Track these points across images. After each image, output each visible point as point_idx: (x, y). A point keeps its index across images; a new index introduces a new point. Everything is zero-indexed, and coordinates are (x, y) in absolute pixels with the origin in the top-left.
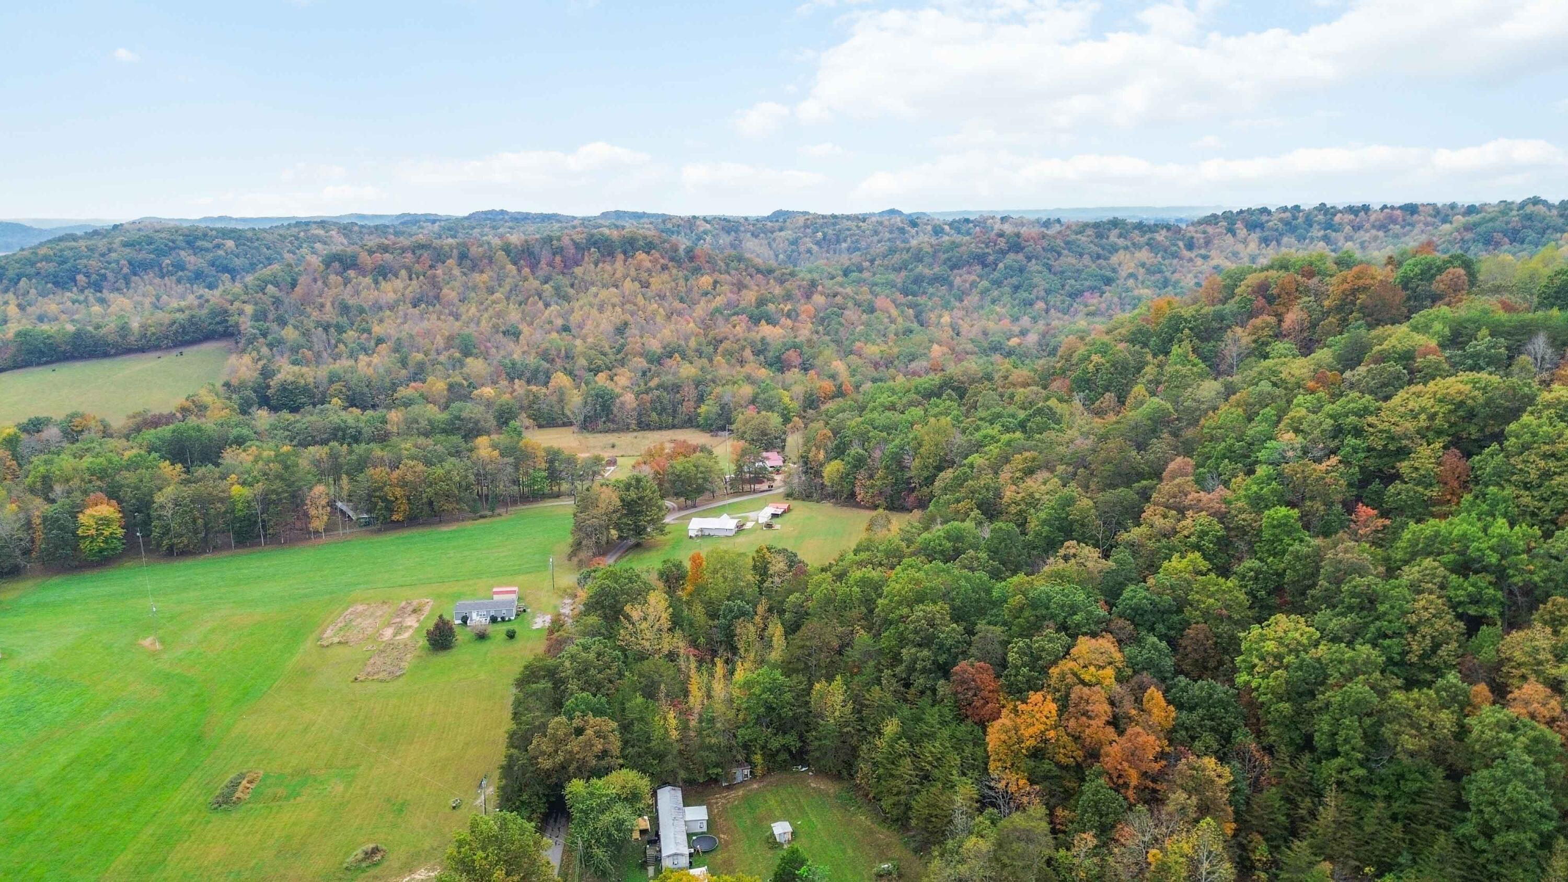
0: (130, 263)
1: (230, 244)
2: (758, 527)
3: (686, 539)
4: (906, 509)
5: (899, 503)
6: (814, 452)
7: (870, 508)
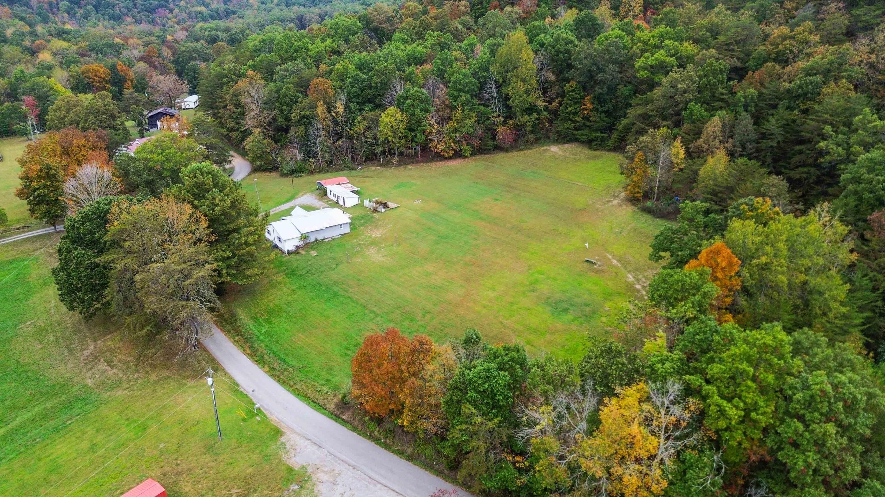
2: (359, 212)
3: (286, 258)
4: (498, 148)
5: (491, 142)
6: (321, 109)
7: (450, 158)
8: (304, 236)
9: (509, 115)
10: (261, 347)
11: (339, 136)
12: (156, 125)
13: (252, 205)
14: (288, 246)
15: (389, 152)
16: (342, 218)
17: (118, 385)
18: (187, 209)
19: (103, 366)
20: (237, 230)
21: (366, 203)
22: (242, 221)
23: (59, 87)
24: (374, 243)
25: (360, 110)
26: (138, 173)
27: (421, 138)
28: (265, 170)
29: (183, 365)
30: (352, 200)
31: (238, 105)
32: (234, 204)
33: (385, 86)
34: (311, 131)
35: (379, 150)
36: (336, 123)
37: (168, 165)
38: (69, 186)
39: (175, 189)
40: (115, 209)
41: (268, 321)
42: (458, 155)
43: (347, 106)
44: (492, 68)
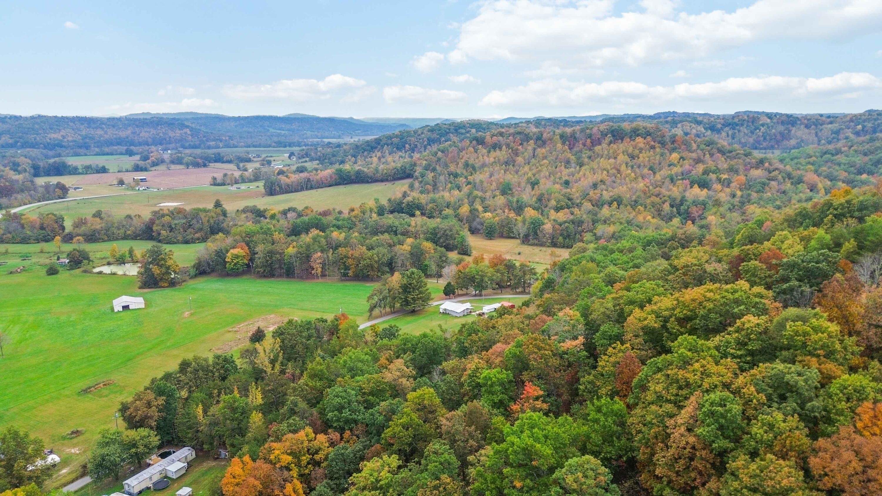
0: (428, 139)
1: (474, 131)
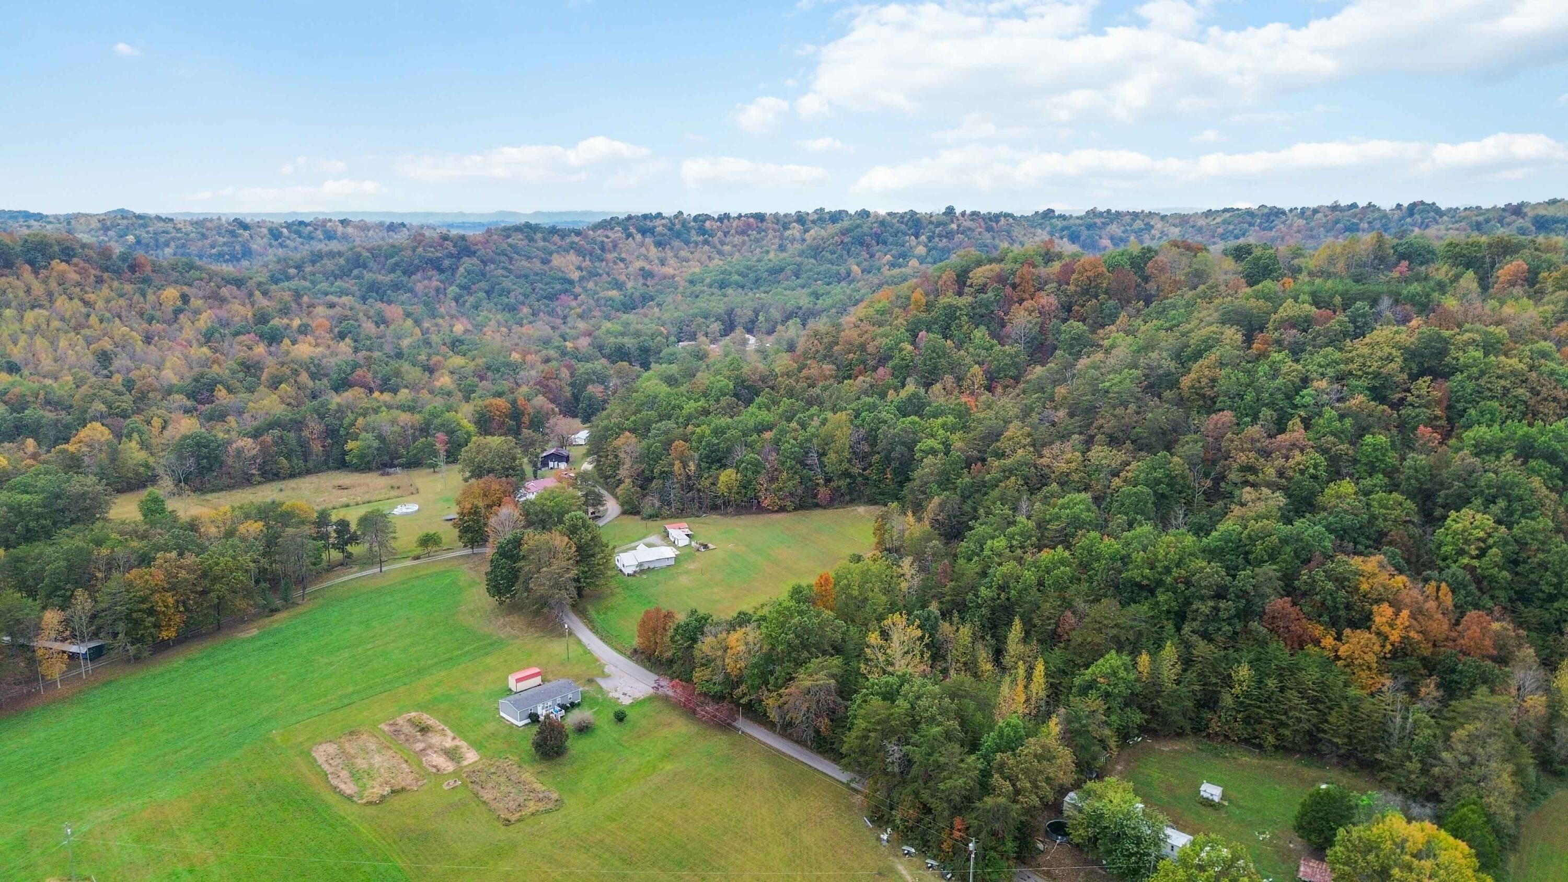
2: (687, 550)
3: (626, 578)
4: (817, 506)
5: (810, 501)
6: (677, 465)
7: (777, 511)
8: (640, 564)
9: (828, 480)
10: (598, 625)
11: (690, 488)
12: (547, 465)
13: (604, 540)
14: (628, 571)
15: (727, 504)
16: (669, 552)
17: (518, 638)
18: (566, 539)
19: (508, 628)
20: (593, 555)
21: (693, 544)
22: (597, 550)
23: (465, 422)
24: (687, 572)
25: (709, 468)
26: (536, 514)
27: (750, 494)
28: (631, 513)
29: (552, 631)
30: (683, 541)
31: (616, 456)
32: (592, 539)
33: (729, 451)
34: (667, 484)
35: (719, 502)
36: (689, 478)
37: (556, 509)
38: (493, 521)
39: (560, 527)
40: (526, 537)
41: (605, 613)
42: (782, 509)
43: (699, 466)
44: (815, 441)
